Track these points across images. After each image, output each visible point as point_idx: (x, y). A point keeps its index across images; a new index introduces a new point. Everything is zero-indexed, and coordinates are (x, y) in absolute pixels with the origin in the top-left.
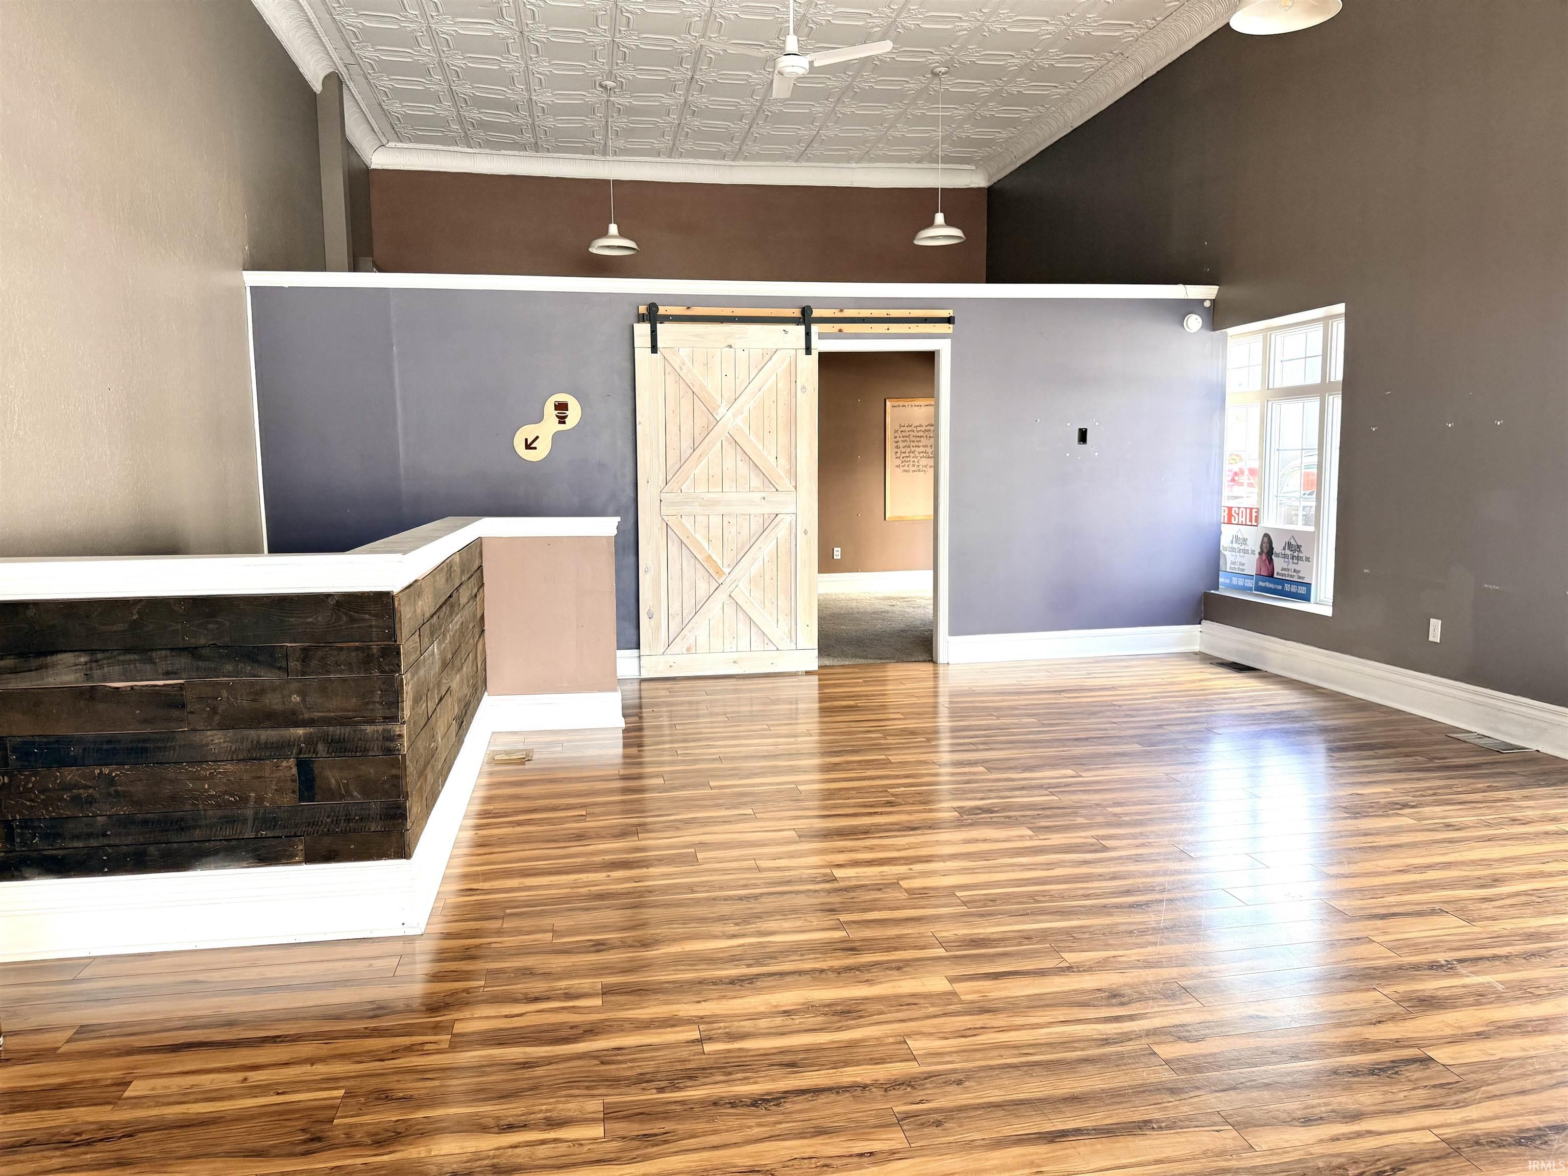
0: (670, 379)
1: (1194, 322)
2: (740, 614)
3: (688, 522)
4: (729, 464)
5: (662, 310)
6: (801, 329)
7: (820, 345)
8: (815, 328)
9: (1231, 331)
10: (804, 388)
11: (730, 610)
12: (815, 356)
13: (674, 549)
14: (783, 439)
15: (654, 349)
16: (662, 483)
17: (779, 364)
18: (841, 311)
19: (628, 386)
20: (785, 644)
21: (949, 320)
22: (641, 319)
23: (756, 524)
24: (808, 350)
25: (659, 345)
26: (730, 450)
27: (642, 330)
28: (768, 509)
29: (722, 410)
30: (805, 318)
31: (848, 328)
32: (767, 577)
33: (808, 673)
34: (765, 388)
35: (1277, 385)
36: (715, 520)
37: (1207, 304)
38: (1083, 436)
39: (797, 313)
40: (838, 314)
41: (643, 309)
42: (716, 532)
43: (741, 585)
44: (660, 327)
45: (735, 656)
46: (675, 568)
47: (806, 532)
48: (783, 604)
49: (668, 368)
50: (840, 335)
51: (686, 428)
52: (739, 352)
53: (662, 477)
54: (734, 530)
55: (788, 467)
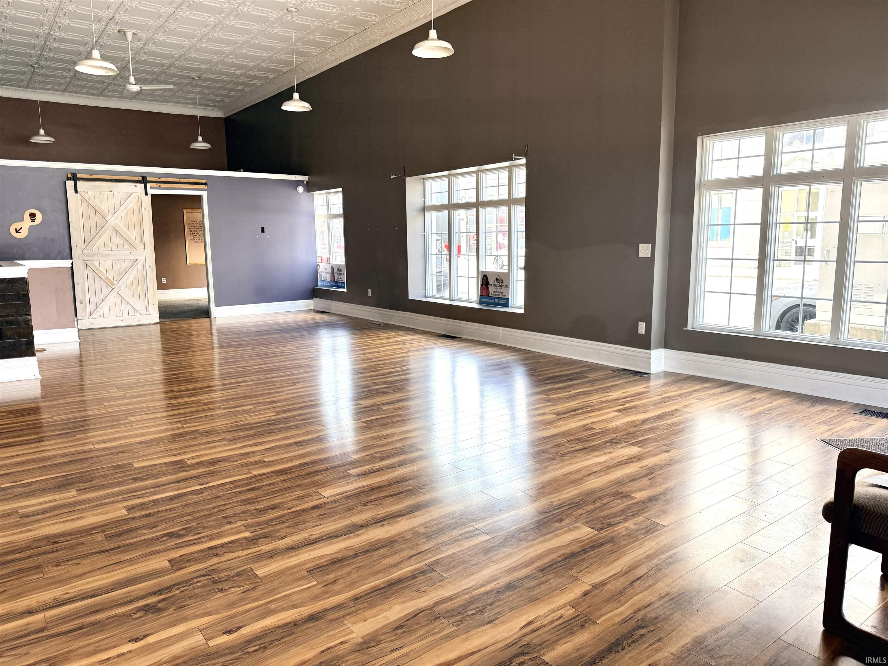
0: (84, 204)
1: (301, 189)
2: (123, 301)
3: (96, 263)
4: (114, 239)
5: (79, 176)
6: (143, 185)
7: (151, 191)
8: (148, 185)
9: (314, 193)
10: (145, 209)
11: (118, 299)
12: (149, 195)
13: (90, 274)
14: (138, 229)
15: (76, 191)
16: (83, 247)
17: (134, 198)
18: (159, 178)
19: (64, 206)
20: (144, 312)
21: (205, 184)
22: (69, 179)
23: (128, 264)
24: (146, 194)
25: (78, 190)
26: (114, 234)
27: (70, 184)
28: (132, 257)
29: (109, 217)
30: (144, 180)
31: (162, 185)
32: (134, 285)
33: (155, 324)
34: (128, 208)
35: (332, 213)
36: (109, 263)
37: (305, 182)
38: (263, 230)
39: (140, 179)
40: (158, 180)
41: (69, 175)
42: (109, 267)
43: (122, 288)
44: (78, 183)
45: (122, 318)
46: (91, 282)
47: (150, 267)
48: (142, 296)
49: (83, 199)
50: (159, 188)
51: (93, 224)
52: (115, 193)
53: (83, 244)
54: (118, 266)
55: (140, 240)
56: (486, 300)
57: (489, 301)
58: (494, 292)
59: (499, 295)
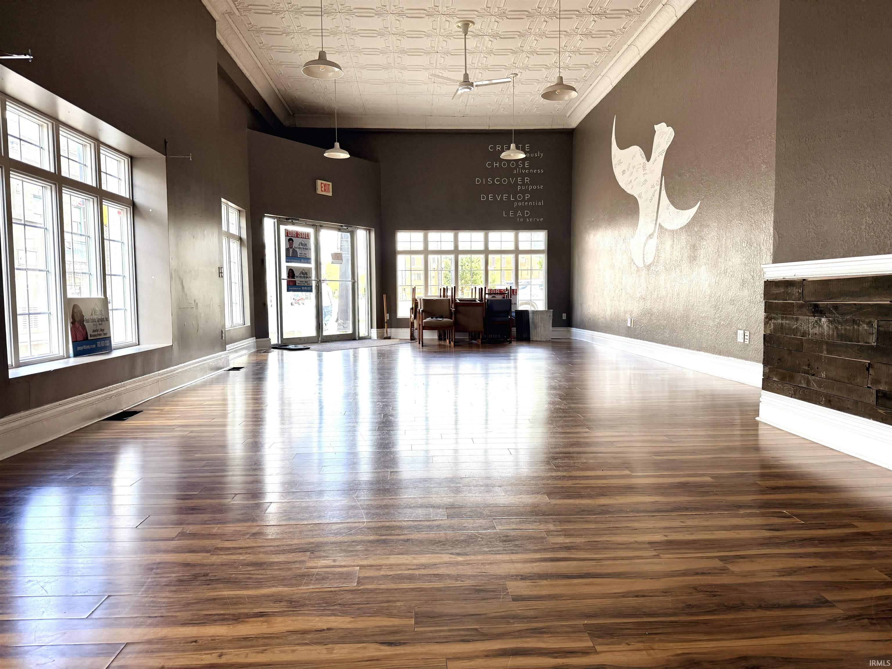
56: (85, 347)
57: (88, 347)
58: (94, 331)
59: (100, 335)
